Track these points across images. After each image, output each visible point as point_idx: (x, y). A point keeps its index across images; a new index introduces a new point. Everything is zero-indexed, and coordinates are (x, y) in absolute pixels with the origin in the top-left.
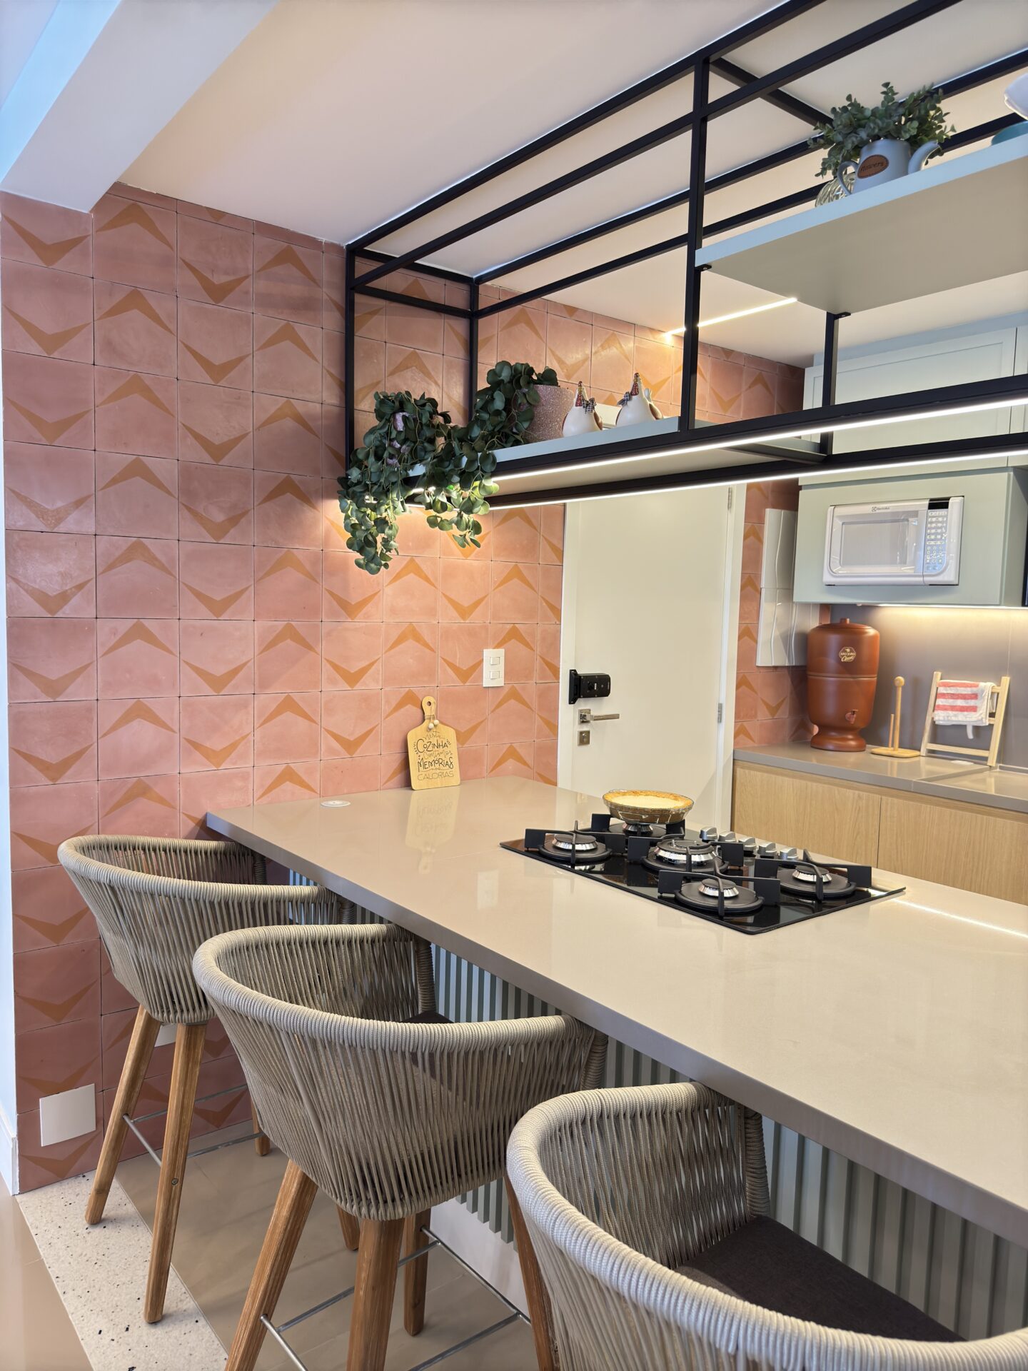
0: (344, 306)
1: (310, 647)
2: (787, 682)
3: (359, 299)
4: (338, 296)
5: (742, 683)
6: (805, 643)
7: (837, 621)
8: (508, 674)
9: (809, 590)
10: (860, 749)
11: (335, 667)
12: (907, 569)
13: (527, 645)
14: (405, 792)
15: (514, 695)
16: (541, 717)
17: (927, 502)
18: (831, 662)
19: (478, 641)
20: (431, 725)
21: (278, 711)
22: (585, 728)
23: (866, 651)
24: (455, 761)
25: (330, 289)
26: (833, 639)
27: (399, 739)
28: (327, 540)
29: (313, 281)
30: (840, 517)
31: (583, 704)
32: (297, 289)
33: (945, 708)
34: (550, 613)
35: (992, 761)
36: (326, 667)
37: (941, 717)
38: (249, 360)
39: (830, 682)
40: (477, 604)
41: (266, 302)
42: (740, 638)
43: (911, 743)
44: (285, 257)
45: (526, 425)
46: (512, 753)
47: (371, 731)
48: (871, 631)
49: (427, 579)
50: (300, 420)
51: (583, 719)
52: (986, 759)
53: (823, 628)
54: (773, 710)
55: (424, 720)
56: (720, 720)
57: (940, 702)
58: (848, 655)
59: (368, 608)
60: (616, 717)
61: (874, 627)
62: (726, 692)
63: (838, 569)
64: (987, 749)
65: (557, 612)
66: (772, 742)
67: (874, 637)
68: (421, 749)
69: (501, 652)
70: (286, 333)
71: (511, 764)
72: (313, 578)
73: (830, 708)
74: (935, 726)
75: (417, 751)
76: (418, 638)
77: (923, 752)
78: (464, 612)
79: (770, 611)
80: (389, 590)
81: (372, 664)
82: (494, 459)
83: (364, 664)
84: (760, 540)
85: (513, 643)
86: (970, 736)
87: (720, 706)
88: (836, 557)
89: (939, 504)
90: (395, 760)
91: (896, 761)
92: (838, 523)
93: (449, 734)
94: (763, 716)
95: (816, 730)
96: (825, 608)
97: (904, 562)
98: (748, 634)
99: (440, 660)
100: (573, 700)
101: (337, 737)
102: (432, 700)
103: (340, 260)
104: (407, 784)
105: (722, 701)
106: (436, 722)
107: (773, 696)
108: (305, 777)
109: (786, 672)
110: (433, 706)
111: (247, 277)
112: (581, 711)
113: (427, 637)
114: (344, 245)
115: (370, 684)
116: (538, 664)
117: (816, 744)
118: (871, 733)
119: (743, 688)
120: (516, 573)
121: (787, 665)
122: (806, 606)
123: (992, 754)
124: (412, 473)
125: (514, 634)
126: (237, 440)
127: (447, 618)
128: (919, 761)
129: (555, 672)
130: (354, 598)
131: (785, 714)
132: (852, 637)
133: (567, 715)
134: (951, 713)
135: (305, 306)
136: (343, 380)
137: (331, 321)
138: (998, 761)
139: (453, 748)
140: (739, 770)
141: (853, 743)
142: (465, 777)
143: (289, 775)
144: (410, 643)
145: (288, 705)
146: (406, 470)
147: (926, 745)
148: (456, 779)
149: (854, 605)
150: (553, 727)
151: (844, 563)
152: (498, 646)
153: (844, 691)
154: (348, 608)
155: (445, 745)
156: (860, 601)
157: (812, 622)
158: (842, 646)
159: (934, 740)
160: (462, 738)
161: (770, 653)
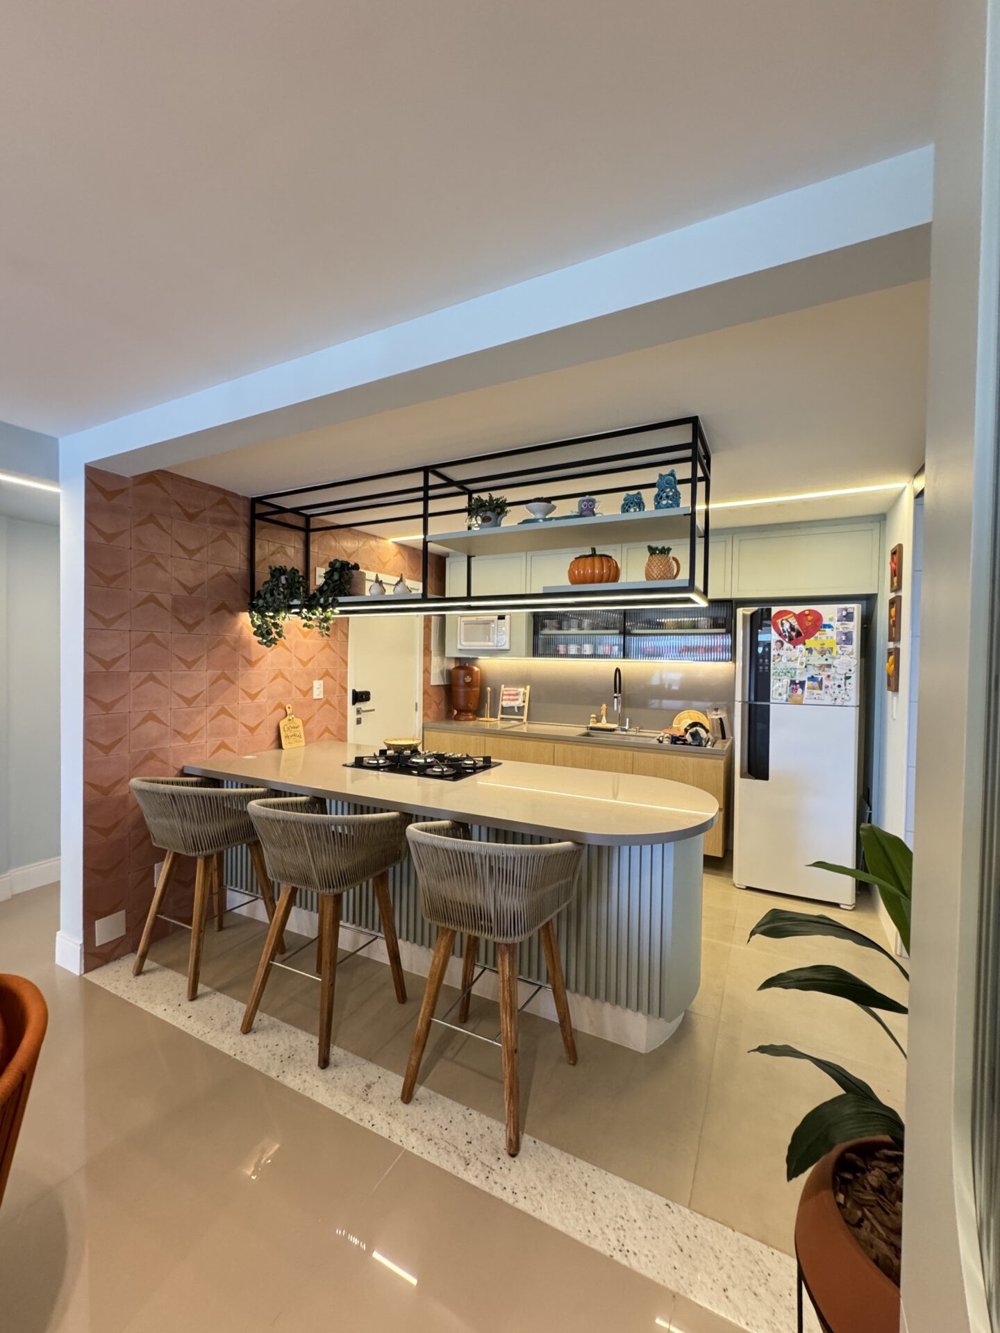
0: (250, 524)
1: (233, 683)
2: (443, 692)
3: (257, 522)
4: (247, 520)
5: (425, 692)
6: (450, 674)
7: (462, 665)
8: (325, 692)
9: (451, 652)
10: (474, 719)
11: (245, 691)
12: (490, 644)
13: (333, 678)
14: (278, 751)
15: (327, 702)
16: (341, 713)
17: (497, 617)
18: (461, 682)
19: (311, 677)
20: (291, 718)
21: (218, 715)
22: (359, 716)
23: (475, 676)
24: (302, 735)
25: (244, 518)
26: (462, 672)
27: (275, 725)
28: (241, 632)
29: (236, 513)
30: (464, 621)
31: (358, 705)
32: (228, 517)
33: (506, 700)
34: (343, 663)
35: (525, 721)
36: (241, 691)
37: (505, 704)
38: (206, 548)
39: (461, 691)
40: (310, 660)
41: (214, 522)
42: (424, 672)
43: (494, 715)
44: (223, 501)
45: (348, 586)
46: (327, 730)
47: (261, 723)
48: (476, 669)
49: (287, 649)
50: (229, 576)
51: (358, 712)
52: (522, 720)
53: (457, 668)
54: (438, 704)
55: (286, 715)
56: (416, 710)
57: (504, 697)
58: (468, 679)
59: (260, 663)
60: (374, 710)
61: (478, 667)
62: (419, 698)
63: (463, 643)
64: (523, 715)
65: (346, 663)
66: (438, 719)
67: (478, 671)
68: (286, 729)
69: (321, 682)
70: (223, 536)
71: (326, 735)
72: (235, 649)
73: (461, 702)
74: (502, 707)
75: (284, 730)
76: (283, 677)
77: (499, 719)
78: (304, 664)
79: (435, 660)
80: (270, 655)
81: (261, 690)
82: (338, 601)
83: (258, 690)
84: (430, 630)
85: (327, 677)
86: (516, 711)
87: (416, 704)
88: (462, 637)
89: (501, 618)
90: (273, 736)
91: (489, 723)
92: (463, 624)
93: (299, 722)
94: (434, 707)
95: (456, 712)
96: (457, 659)
97: (489, 641)
98: (427, 671)
99: (294, 687)
100: (354, 703)
101: (245, 726)
102: (291, 706)
103: (248, 504)
104: (280, 746)
105: (418, 701)
106: (293, 716)
107: (439, 697)
108: (231, 747)
109: (443, 688)
110: (291, 709)
111: (205, 509)
112: (357, 709)
113: (287, 676)
114: (250, 497)
115: (261, 700)
116: (338, 687)
117: (456, 719)
118: (478, 713)
119: (426, 695)
120: (328, 645)
121: (443, 684)
122: (450, 659)
123: (525, 718)
124: (291, 603)
125: (327, 674)
126: (200, 585)
127: (297, 666)
128: (497, 724)
129: (346, 690)
130: (254, 659)
131: (443, 706)
132: (470, 672)
133: (351, 710)
134: (509, 702)
135: (232, 524)
136: (249, 557)
137: (244, 531)
138: (527, 720)
139: (301, 729)
140: (425, 733)
141: (471, 717)
142: (307, 743)
143: (223, 745)
144: (280, 679)
145: (223, 711)
146: (288, 601)
147: (500, 716)
148: (304, 743)
149: (469, 658)
150: (345, 716)
151: (465, 641)
152: (320, 679)
153: (467, 695)
154: (250, 663)
155: (297, 727)
156: (471, 656)
157: (452, 666)
158: (465, 676)
159: (502, 713)
160: (305, 723)
161: (436, 680)
